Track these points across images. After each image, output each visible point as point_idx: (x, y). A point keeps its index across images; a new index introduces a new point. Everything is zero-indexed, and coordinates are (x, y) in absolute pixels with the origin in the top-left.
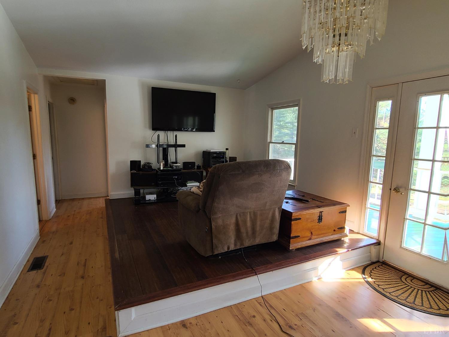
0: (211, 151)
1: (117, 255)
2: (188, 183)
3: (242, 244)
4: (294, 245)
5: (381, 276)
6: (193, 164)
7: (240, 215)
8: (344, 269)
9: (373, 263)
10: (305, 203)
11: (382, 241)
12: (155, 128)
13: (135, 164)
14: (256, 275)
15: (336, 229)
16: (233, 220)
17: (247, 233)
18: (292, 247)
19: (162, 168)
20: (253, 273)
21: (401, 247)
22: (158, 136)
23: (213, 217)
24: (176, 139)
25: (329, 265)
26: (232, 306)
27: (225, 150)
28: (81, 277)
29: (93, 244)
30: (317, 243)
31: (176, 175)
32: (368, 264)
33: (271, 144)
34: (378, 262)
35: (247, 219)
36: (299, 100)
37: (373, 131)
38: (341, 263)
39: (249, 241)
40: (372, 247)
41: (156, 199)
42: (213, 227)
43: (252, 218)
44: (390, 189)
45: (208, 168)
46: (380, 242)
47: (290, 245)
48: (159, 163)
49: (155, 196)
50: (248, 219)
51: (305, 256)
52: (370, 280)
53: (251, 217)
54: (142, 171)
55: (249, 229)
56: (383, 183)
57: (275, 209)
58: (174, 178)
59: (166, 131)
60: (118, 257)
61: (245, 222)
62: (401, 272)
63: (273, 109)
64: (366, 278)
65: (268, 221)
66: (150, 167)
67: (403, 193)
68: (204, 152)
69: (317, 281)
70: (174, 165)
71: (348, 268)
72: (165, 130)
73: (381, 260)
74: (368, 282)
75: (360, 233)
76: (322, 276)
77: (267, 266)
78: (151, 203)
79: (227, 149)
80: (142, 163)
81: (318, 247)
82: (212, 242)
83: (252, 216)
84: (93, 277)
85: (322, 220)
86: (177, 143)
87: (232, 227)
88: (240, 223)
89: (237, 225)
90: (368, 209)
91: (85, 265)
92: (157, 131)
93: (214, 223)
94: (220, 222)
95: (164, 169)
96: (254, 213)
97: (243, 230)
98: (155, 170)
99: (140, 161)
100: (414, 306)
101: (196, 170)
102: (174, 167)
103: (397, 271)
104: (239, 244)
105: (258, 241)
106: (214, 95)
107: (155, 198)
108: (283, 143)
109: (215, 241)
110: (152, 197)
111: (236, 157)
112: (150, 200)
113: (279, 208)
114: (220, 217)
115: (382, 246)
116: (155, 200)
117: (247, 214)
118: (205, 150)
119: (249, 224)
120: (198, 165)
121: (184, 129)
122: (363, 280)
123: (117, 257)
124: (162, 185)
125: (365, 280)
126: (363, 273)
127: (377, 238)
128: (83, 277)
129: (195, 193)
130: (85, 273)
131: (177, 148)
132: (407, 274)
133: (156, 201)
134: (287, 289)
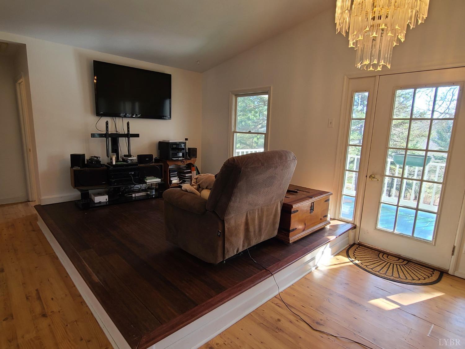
0: (170, 142)
1: (96, 278)
2: (147, 180)
3: (249, 244)
4: (293, 238)
5: (363, 257)
6: (150, 156)
7: (250, 213)
8: (332, 255)
9: (351, 246)
10: (294, 194)
11: (358, 225)
12: (99, 113)
13: (76, 159)
14: (271, 276)
15: (322, 218)
16: (243, 220)
17: (255, 232)
18: (292, 240)
19: (114, 163)
20: (269, 274)
21: (376, 228)
22: (107, 123)
23: (226, 218)
24: (128, 128)
25: (322, 254)
26: (251, 314)
27: (184, 141)
28: (41, 316)
29: (37, 267)
30: (310, 233)
31: (131, 170)
32: (347, 247)
33: (235, 134)
34: (354, 244)
35: (255, 216)
36: (270, 87)
37: (349, 121)
38: (330, 249)
39: (255, 240)
40: (350, 231)
41: (108, 200)
42: (226, 229)
43: (260, 215)
44: (366, 176)
45: (168, 161)
46: (356, 225)
47: (289, 239)
48: (108, 157)
49: (107, 197)
50: (257, 216)
51: (305, 248)
52: (357, 262)
53: (258, 214)
54: (88, 168)
55: (257, 227)
56: (359, 171)
57: (278, 203)
58: (130, 174)
59: (114, 118)
60: (99, 281)
61: (253, 220)
62: (376, 250)
63: (237, 95)
64: (353, 261)
65: (272, 217)
66: (98, 162)
67: (379, 180)
68: (160, 143)
69: (315, 270)
70: (129, 158)
71: (334, 253)
72: (113, 116)
73: (357, 242)
74: (356, 264)
75: (336, 219)
76: (318, 265)
77: (278, 264)
78: (101, 206)
79: (186, 139)
80: (87, 157)
81: (311, 237)
82: (224, 246)
83: (260, 212)
84: (59, 312)
85: (313, 210)
86: (129, 132)
87: (242, 228)
88: (250, 221)
89: (247, 224)
90: (344, 196)
91: (39, 298)
92: (102, 116)
93: (227, 225)
94: (232, 222)
95: (117, 163)
96: (262, 209)
97: (251, 229)
98: (104, 165)
99: (84, 154)
100: (402, 280)
101: (153, 164)
102: (129, 160)
103: (373, 251)
104: (246, 245)
105: (263, 238)
106: (169, 77)
107: (106, 200)
108: (250, 132)
109: (227, 245)
110: (104, 199)
111: (197, 148)
112: (100, 202)
113: (281, 202)
114: (232, 217)
115: (358, 229)
116: (106, 202)
117: (256, 211)
118: (161, 140)
119: (257, 222)
120: (156, 158)
121: (137, 115)
122: (351, 263)
123: (97, 281)
124: (116, 184)
125: (353, 263)
126: (348, 256)
127: (353, 222)
128: (44, 315)
129: (188, 191)
130: (44, 308)
131: (130, 138)
132: (382, 252)
133: (108, 204)
134: (294, 284)
